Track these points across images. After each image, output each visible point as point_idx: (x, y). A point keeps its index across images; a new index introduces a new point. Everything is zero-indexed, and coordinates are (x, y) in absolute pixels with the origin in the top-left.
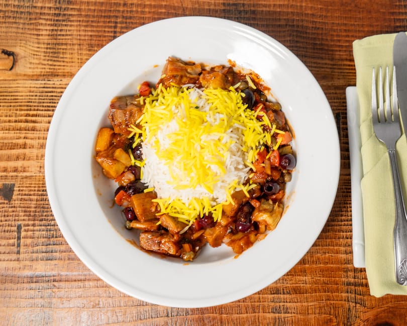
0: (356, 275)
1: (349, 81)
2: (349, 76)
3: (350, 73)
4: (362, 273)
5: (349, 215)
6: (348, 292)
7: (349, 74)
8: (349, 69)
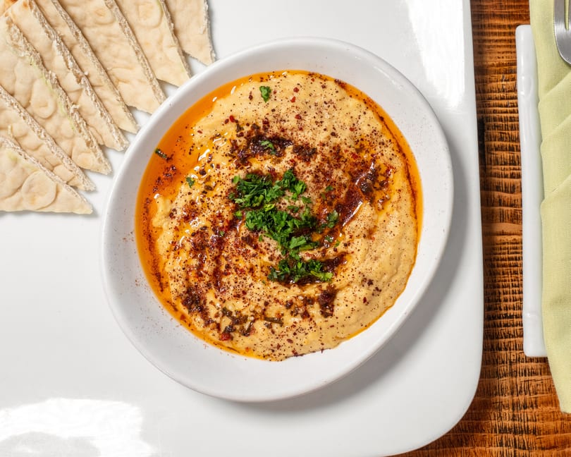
0: (515, 413)
1: (499, 58)
2: (500, 46)
3: (501, 41)
4: (528, 410)
5: (502, 308)
6: (501, 445)
7: (499, 44)
8: (500, 34)
